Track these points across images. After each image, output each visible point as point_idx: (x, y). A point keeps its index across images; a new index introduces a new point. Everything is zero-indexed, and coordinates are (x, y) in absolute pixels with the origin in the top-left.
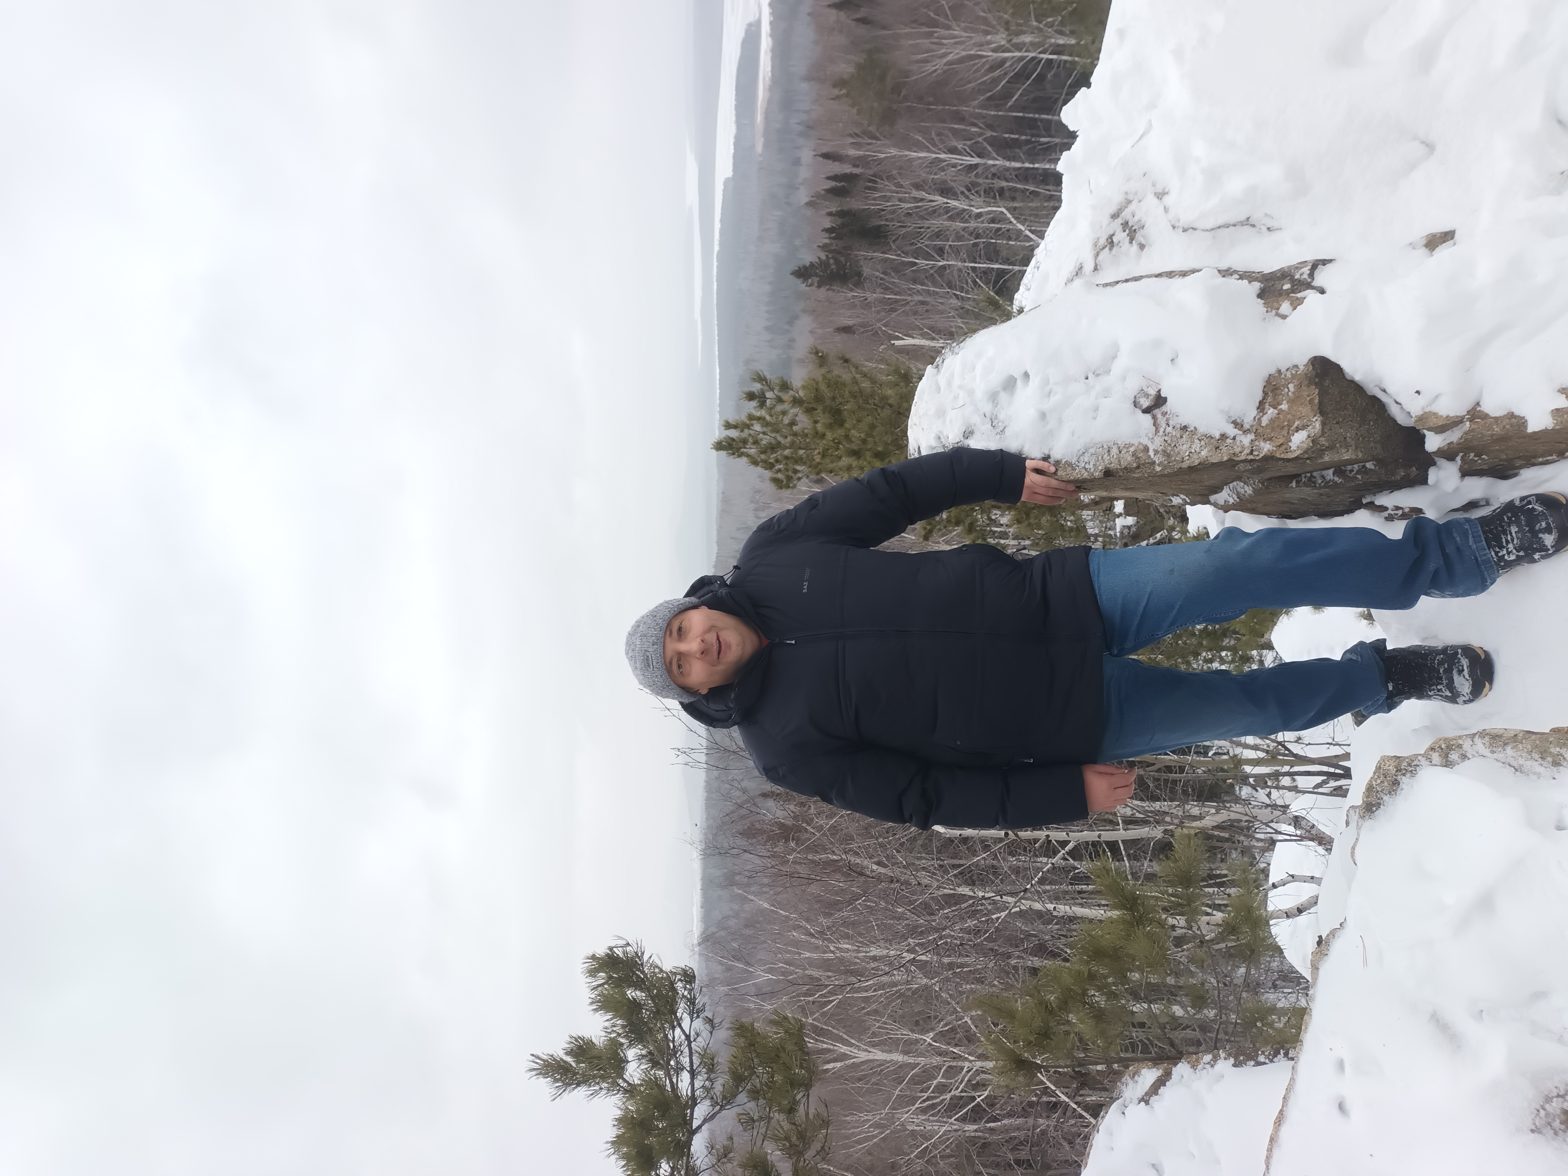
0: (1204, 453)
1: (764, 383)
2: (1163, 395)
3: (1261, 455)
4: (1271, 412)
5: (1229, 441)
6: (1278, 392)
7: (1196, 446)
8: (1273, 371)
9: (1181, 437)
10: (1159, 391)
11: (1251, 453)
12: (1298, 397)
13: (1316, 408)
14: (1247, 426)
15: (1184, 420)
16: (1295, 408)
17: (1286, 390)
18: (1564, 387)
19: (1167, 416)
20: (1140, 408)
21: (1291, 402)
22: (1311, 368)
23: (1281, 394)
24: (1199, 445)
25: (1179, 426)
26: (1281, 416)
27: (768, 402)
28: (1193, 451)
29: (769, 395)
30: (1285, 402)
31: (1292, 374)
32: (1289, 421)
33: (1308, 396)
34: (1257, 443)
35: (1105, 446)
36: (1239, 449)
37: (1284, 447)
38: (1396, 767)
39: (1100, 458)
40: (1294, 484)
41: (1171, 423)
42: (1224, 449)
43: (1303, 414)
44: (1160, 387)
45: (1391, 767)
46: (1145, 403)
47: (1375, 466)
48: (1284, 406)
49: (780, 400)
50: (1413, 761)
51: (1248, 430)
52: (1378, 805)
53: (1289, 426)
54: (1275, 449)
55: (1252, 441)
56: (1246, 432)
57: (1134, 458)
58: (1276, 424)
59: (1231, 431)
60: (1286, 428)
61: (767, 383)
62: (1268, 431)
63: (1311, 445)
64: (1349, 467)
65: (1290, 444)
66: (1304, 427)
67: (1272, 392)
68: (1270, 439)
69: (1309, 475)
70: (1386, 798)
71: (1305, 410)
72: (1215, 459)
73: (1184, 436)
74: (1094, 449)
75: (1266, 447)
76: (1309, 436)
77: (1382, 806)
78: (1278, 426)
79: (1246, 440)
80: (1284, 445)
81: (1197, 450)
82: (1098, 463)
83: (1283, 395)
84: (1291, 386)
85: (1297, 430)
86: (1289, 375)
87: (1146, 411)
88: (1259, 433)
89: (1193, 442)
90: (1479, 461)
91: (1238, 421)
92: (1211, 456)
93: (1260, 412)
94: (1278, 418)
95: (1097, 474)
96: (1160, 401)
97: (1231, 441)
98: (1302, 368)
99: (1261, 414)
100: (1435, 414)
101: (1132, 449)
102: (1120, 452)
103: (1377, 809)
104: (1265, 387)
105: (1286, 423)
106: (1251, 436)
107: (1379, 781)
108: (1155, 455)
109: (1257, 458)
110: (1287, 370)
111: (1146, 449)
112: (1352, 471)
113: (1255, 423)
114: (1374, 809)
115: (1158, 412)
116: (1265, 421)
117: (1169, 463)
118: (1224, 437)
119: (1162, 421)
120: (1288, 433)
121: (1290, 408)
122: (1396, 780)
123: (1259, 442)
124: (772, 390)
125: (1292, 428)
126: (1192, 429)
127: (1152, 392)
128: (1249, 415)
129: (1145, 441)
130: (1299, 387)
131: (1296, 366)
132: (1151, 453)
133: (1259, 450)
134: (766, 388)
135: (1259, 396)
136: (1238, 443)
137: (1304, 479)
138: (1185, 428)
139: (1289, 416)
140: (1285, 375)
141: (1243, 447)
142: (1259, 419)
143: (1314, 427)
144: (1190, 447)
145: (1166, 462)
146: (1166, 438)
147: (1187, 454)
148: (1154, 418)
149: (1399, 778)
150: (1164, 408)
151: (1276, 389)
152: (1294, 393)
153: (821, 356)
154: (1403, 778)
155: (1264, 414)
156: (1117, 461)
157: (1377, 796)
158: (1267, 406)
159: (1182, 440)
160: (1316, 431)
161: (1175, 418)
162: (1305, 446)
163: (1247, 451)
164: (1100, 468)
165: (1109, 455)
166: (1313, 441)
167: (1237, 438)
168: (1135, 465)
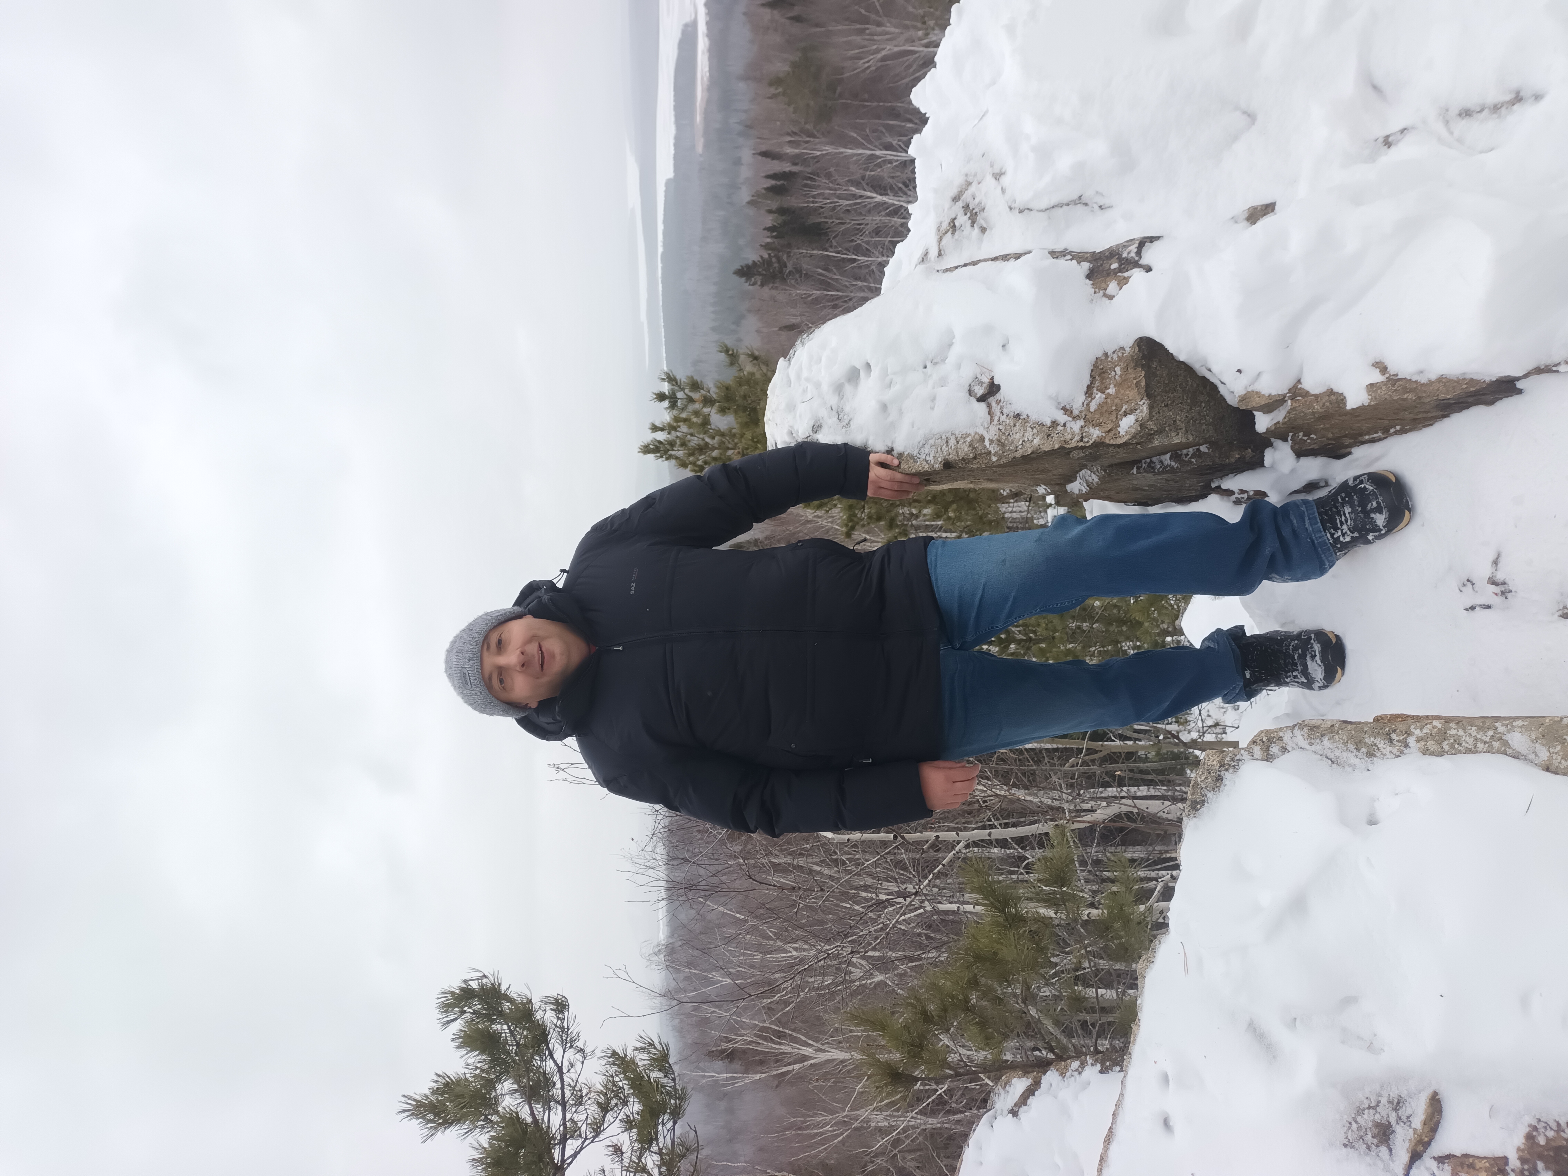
0: (1036, 441)
1: (674, 383)
2: (996, 383)
3: (1091, 442)
4: (1099, 397)
5: (1060, 428)
6: (1106, 375)
7: (1029, 434)
8: (1100, 354)
9: (1015, 425)
10: (992, 378)
11: (1081, 440)
12: (1125, 380)
13: (1143, 391)
14: (1076, 412)
15: (1017, 408)
16: (1122, 392)
17: (1113, 373)
18: (1378, 361)
19: (1001, 404)
20: (975, 396)
21: (1118, 385)
22: (1137, 349)
23: (1108, 378)
24: (1031, 434)
25: (1012, 414)
26: (1109, 400)
27: (679, 403)
28: (1026, 439)
29: (680, 395)
30: (1112, 386)
31: (1118, 357)
32: (1116, 405)
33: (1135, 378)
34: (1086, 429)
35: (944, 437)
36: (1070, 436)
37: (1113, 432)
38: (1220, 762)
39: (939, 449)
40: (1135, 471)
41: (1005, 411)
42: (1055, 437)
43: (1130, 398)
44: (992, 374)
45: (1215, 762)
46: (980, 391)
47: (1209, 449)
48: (1111, 390)
49: (691, 400)
50: (1236, 755)
51: (1078, 416)
52: (1203, 802)
53: (1118, 410)
54: (1104, 435)
55: (1082, 427)
56: (1075, 418)
57: (970, 449)
58: (1105, 409)
59: (1062, 418)
60: (1114, 413)
61: (677, 383)
62: (1097, 416)
63: (1139, 429)
64: (1185, 451)
65: (1119, 429)
66: (1132, 411)
67: (1099, 376)
68: (1099, 425)
69: (1148, 460)
70: (1210, 795)
71: (1132, 393)
72: (1047, 448)
73: (1017, 424)
74: (934, 440)
75: (1096, 433)
76: (1137, 421)
77: (1206, 804)
78: (1106, 411)
79: (1076, 426)
80: (1113, 430)
81: (1030, 438)
82: (937, 455)
83: (1110, 379)
84: (1118, 369)
85: (1125, 414)
86: (1115, 357)
87: (981, 399)
88: (1089, 419)
89: (1025, 430)
90: (1309, 441)
91: (1068, 407)
92: (1043, 444)
93: (1089, 397)
94: (1106, 402)
95: (937, 466)
96: (993, 389)
97: (1062, 428)
98: (1128, 350)
99: (1090, 399)
100: (1258, 393)
101: (969, 439)
102: (958, 442)
103: (1201, 807)
104: (1092, 371)
105: (1114, 408)
106: (1081, 423)
107: (1203, 778)
108: (990, 444)
109: (1087, 445)
110: (1114, 352)
111: (982, 439)
112: (1187, 455)
113: (1083, 408)
114: (1199, 806)
115: (992, 400)
116: (1093, 406)
117: (1004, 452)
118: (1054, 424)
119: (996, 409)
120: (1117, 418)
121: (1117, 392)
122: (1219, 776)
123: (1088, 428)
124: (683, 390)
125: (1120, 413)
126: (1025, 416)
127: (986, 380)
128: (1078, 401)
129: (981, 431)
130: (1125, 369)
131: (1122, 348)
132: (987, 443)
133: (1089, 436)
134: (676, 388)
135: (1087, 381)
136: (1068, 430)
137: (1144, 465)
138: (1017, 416)
139: (1117, 401)
140: (1112, 358)
141: (1073, 434)
142: (1088, 405)
143: (1142, 411)
144: (1023, 436)
145: (1001, 452)
146: (1001, 427)
147: (1020, 443)
148: (989, 406)
149: (1222, 773)
150: (998, 396)
151: (1104, 373)
152: (1121, 376)
153: (732, 355)
154: (1227, 773)
155: (1092, 399)
156: (955, 452)
157: (1201, 793)
158: (1095, 391)
159: (1015, 428)
160: (1144, 414)
161: (1009, 406)
162: (1133, 430)
163: (1077, 438)
164: (940, 460)
165: (947, 446)
166: (1141, 426)
167: (1068, 425)
168: (971, 455)
